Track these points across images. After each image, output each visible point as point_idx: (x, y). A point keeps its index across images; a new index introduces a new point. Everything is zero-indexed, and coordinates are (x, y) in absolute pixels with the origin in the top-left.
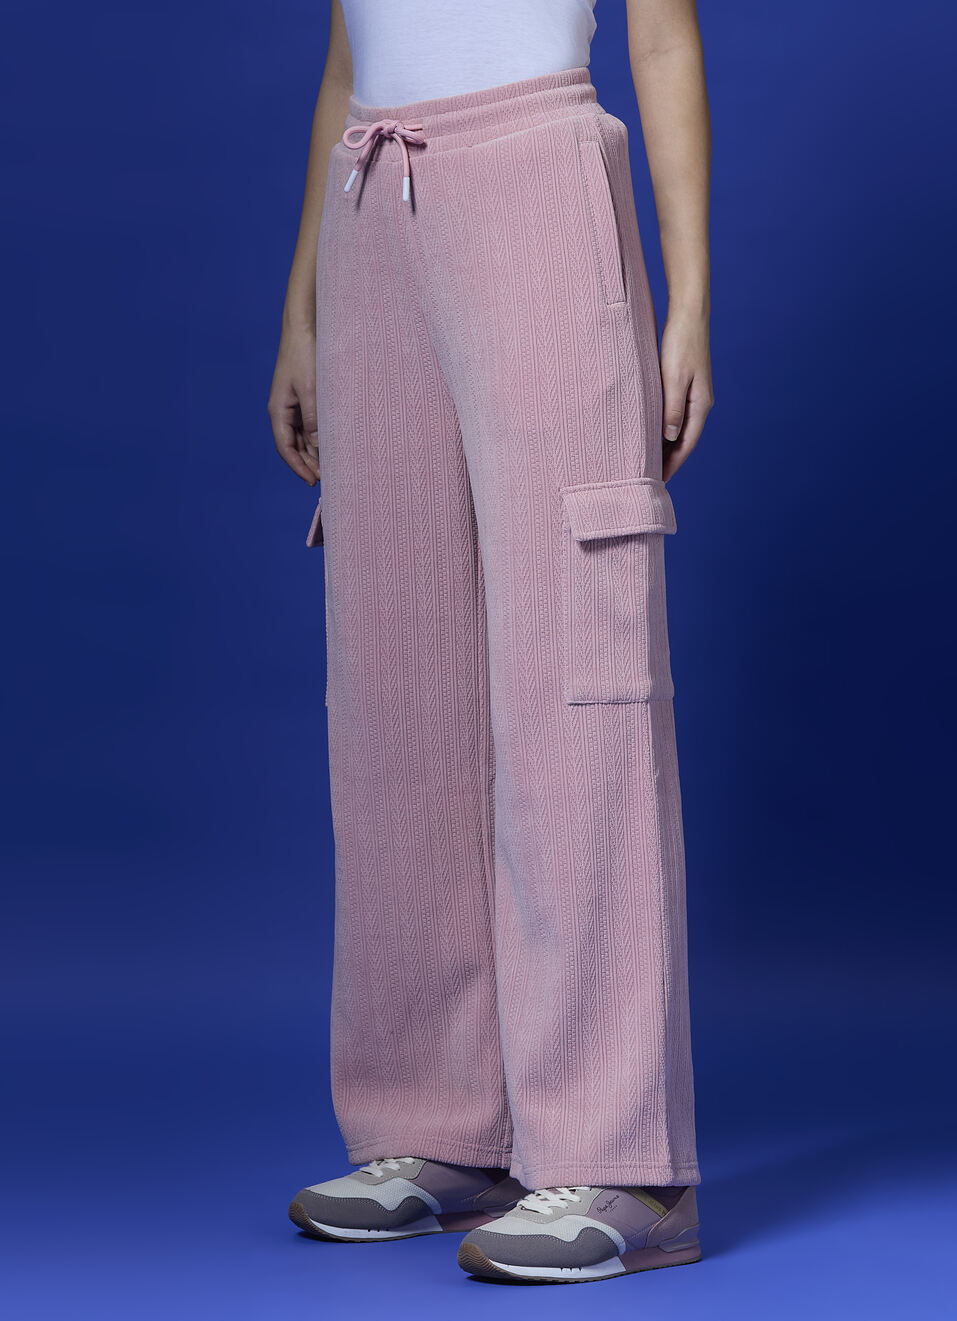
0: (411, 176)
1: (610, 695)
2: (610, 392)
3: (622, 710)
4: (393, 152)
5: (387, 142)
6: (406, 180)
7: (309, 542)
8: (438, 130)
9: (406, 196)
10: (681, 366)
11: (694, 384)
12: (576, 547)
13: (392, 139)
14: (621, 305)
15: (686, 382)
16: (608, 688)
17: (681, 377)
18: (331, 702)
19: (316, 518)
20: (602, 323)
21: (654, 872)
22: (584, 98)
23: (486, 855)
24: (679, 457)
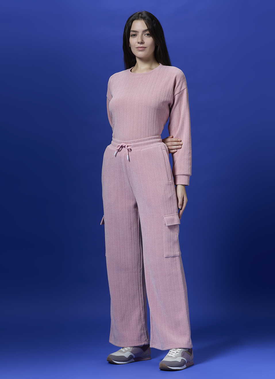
0: (128, 155)
1: (172, 255)
2: (170, 198)
3: (174, 258)
4: (124, 150)
5: (124, 148)
6: (128, 156)
7: (101, 224)
8: (135, 146)
9: (128, 159)
10: (181, 194)
11: (184, 197)
12: (167, 228)
13: (125, 147)
14: (171, 181)
15: (183, 197)
16: (172, 254)
17: (181, 196)
18: (107, 255)
19: (103, 219)
20: (168, 185)
21: (183, 288)
22: (159, 141)
23: (139, 285)
24: (181, 211)
